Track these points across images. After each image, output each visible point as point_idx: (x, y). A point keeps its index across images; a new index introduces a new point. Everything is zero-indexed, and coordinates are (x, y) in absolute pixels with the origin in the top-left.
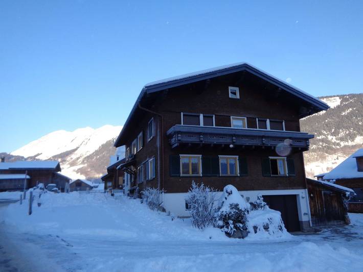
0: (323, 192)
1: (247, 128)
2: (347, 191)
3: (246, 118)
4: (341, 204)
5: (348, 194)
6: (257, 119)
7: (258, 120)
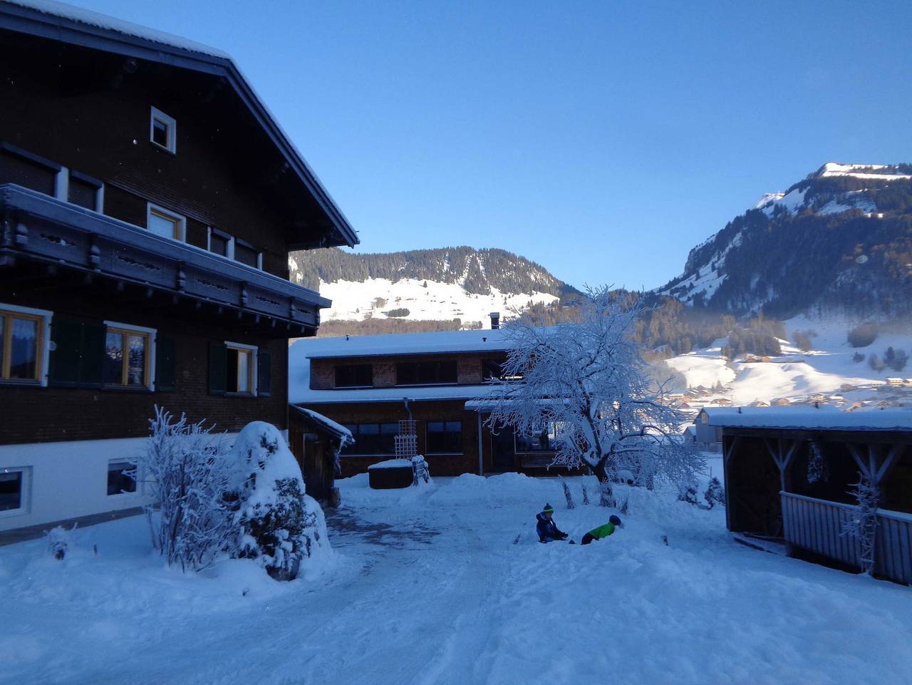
0: (304, 436)
1: (183, 242)
2: (343, 433)
3: (184, 220)
4: (329, 461)
5: (344, 439)
6: (209, 229)
7: (213, 235)
